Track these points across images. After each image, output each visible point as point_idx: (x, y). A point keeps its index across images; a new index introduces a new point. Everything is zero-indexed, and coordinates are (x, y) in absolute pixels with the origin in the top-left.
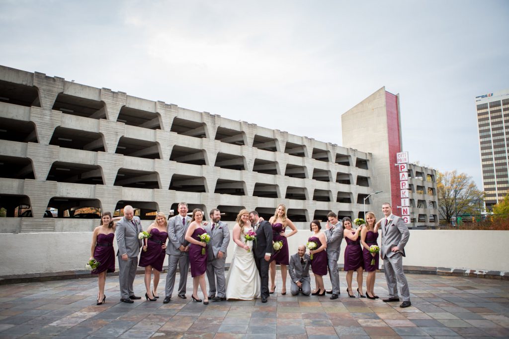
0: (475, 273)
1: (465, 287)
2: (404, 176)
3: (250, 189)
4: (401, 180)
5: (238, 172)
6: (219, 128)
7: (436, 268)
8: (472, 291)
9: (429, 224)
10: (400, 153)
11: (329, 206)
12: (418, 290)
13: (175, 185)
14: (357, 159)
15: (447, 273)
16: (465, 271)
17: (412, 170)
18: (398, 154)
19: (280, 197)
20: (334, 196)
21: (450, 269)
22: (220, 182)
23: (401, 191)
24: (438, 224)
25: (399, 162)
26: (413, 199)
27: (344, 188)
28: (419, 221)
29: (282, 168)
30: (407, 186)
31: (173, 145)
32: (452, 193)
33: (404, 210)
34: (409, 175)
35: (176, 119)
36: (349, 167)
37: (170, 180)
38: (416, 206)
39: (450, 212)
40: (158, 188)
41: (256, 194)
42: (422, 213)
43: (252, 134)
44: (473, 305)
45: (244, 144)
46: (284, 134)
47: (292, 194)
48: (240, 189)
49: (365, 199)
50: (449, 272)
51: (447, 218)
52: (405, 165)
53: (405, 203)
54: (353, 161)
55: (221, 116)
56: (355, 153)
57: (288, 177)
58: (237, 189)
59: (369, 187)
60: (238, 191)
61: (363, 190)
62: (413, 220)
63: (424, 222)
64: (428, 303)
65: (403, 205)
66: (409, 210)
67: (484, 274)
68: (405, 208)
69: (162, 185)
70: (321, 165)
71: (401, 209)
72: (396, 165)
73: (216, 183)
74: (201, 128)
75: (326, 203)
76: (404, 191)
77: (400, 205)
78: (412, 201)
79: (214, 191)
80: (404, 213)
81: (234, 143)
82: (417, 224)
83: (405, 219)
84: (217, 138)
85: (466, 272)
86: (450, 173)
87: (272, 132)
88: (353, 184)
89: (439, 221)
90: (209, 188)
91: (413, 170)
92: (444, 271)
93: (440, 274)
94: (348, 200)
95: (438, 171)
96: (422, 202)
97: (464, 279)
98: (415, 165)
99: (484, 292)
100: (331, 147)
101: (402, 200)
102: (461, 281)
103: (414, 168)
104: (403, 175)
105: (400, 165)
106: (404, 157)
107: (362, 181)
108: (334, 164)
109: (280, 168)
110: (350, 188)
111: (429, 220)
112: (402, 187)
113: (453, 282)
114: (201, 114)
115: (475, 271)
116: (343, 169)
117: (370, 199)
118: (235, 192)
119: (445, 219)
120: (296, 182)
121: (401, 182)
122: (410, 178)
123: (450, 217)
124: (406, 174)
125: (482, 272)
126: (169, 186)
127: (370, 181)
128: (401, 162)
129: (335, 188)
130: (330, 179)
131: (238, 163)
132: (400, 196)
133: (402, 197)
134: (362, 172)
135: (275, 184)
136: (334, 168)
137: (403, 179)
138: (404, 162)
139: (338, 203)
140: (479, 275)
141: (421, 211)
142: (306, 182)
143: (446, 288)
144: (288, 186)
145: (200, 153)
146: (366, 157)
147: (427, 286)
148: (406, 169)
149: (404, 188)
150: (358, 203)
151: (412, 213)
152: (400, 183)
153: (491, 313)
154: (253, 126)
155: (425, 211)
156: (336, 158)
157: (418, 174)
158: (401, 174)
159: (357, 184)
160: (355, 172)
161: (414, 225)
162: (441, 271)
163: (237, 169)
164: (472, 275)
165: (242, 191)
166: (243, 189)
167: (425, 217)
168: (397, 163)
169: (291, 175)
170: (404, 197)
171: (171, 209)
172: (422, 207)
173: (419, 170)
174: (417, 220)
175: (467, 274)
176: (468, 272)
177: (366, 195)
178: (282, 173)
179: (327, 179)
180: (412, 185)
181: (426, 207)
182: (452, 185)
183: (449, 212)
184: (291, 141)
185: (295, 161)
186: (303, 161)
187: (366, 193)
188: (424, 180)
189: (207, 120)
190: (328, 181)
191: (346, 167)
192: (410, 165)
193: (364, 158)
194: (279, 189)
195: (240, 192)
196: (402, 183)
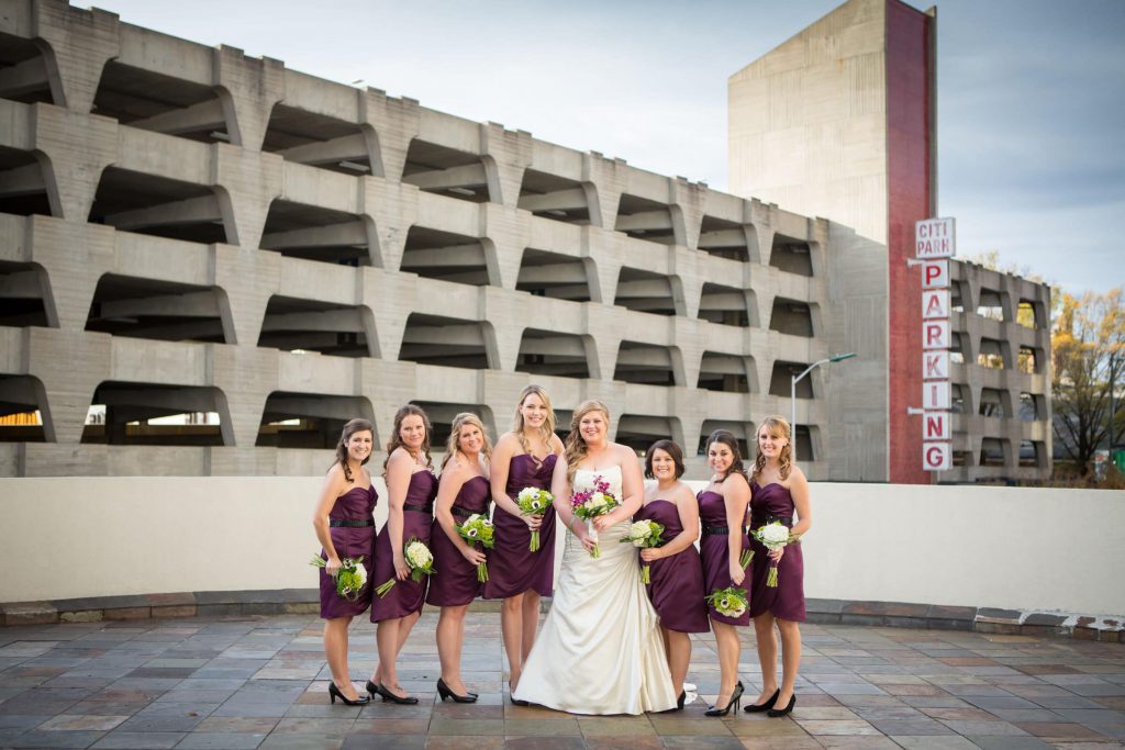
0: (1092, 625)
1: (1048, 666)
2: (938, 305)
3: (388, 333)
4: (924, 315)
5: (347, 271)
6: (278, 108)
7: (973, 610)
8: (1060, 679)
9: (1015, 471)
10: (927, 223)
11: (671, 403)
12: (897, 673)
13: (108, 313)
14: (778, 237)
15: (1005, 625)
16: (1063, 619)
17: (966, 282)
18: (919, 224)
19: (498, 367)
20: (690, 368)
21: (1016, 614)
22: (279, 306)
23: (925, 355)
24: (1048, 472)
25: (922, 254)
26: (967, 386)
27: (726, 339)
28: (983, 462)
29: (507, 263)
30: (945, 339)
31: (103, 166)
32: (1103, 366)
33: (931, 423)
34: (955, 301)
35: (113, 69)
36: (747, 264)
37: (91, 297)
38: (976, 407)
39: (1093, 433)
40: (44, 323)
41: (413, 352)
42: (996, 434)
43: (401, 135)
44: (1043, 716)
45: (369, 173)
46: (518, 139)
47: (541, 357)
48: (353, 335)
49: (794, 381)
50: (1014, 621)
51: (1082, 452)
52: (943, 265)
53: (938, 396)
54: (763, 245)
55: (286, 66)
56: (768, 218)
57: (525, 295)
58: (341, 335)
59: (813, 340)
60: (347, 340)
61: (794, 348)
62: (960, 458)
63: (1001, 464)
64: (911, 711)
65: (927, 403)
66: (948, 423)
67: (1118, 629)
68: (935, 416)
69: (60, 313)
70: (649, 256)
71: (920, 417)
72: (911, 262)
73: (263, 311)
74: (208, 104)
75: (660, 392)
76: (933, 355)
77: (919, 404)
78: (959, 389)
79: (256, 338)
80: (930, 434)
81: (334, 166)
82: (976, 471)
83: (934, 454)
84: (270, 145)
85: (1065, 623)
86: (1100, 298)
87: (475, 132)
88: (758, 326)
89: (1050, 463)
90: (236, 328)
91: (971, 282)
92: (998, 620)
93: (986, 628)
94: (740, 384)
95: (1058, 291)
96: (996, 397)
97: (1054, 645)
98: (978, 268)
99: (1095, 680)
100: (685, 191)
101: (927, 387)
102: (1042, 651)
103: (976, 275)
104: (935, 298)
105: (925, 264)
106: (941, 237)
107: (791, 315)
108: (692, 254)
109: (500, 263)
110: (747, 341)
111: (1016, 459)
112: (929, 341)
113: (1014, 653)
114: (211, 51)
115: (1093, 620)
116: (726, 272)
117: (814, 378)
118: (334, 343)
119: (1074, 458)
120: (556, 315)
121: (925, 325)
122: (960, 309)
123: (1092, 451)
124: (944, 298)
125: (1113, 623)
126: (85, 317)
127: (820, 318)
128: (929, 255)
129: (693, 338)
130: (677, 307)
131: (345, 237)
132: (920, 372)
133: (925, 375)
134: (793, 286)
135: (482, 319)
136: (693, 269)
137: (934, 314)
138: (942, 254)
139: (704, 391)
140: (1102, 631)
141: (992, 427)
142: (590, 314)
143: (984, 671)
144: (526, 326)
145: (205, 199)
146: (809, 232)
147: (927, 664)
148: (944, 280)
149: (934, 344)
150: (772, 391)
151: (960, 433)
152: (921, 331)
153: (1086, 736)
154: (407, 106)
155: (1004, 427)
156: (703, 231)
157: (988, 296)
158: (926, 297)
159: (772, 327)
160: (768, 284)
161: (965, 474)
162: (988, 619)
163: (343, 262)
164: (1084, 632)
165: (359, 341)
166: (363, 335)
167: (1005, 446)
168: (914, 257)
169: (539, 289)
170: (934, 375)
171: (96, 401)
172: (997, 415)
173: (992, 285)
174: (977, 457)
175: (1068, 628)
176: (1071, 622)
177: (804, 367)
178: (504, 281)
179: (666, 306)
180: (966, 334)
181: (1008, 414)
182: (1103, 340)
183: (1089, 433)
184: (540, 165)
185: (557, 238)
186: (585, 242)
187: (801, 358)
188: (1008, 317)
189: (234, 78)
190: (671, 313)
191: (736, 265)
192: (961, 264)
193: (800, 234)
194: (493, 339)
195: (352, 344)
196: (929, 329)
